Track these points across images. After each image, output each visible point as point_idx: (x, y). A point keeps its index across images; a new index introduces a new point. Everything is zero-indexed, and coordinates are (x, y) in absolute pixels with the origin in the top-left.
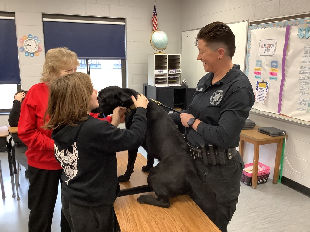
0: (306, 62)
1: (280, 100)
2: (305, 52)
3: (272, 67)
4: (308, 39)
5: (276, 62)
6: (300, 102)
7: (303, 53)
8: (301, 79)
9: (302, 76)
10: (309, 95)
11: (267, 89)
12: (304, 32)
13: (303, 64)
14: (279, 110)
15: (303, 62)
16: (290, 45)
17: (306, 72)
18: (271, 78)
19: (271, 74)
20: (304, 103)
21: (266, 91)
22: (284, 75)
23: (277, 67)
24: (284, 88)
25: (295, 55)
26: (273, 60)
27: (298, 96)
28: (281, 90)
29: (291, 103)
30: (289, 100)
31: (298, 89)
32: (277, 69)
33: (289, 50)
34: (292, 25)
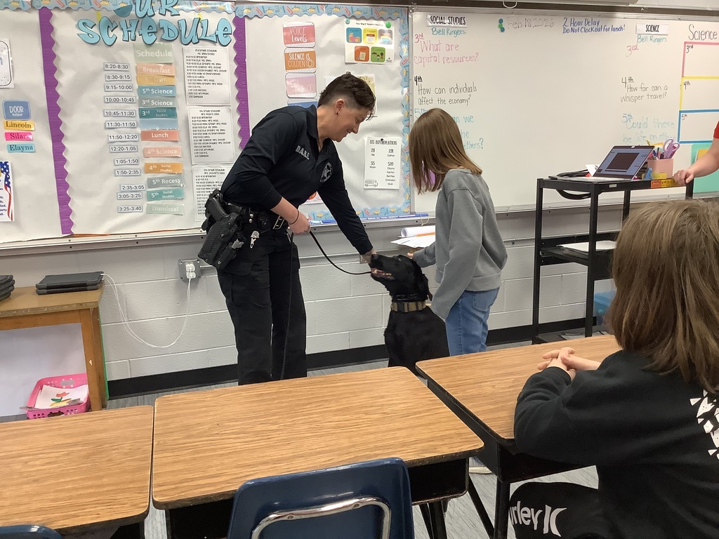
0: (116, 101)
1: (64, 200)
2: (109, 77)
3: (8, 116)
4: (110, 48)
5: (25, 105)
6: (122, 194)
7: (102, 80)
8: (112, 140)
9: (112, 133)
10: (142, 174)
11: (7, 179)
12: (95, 30)
13: (111, 107)
14: (67, 225)
15: (109, 101)
16: (59, 59)
17: (121, 123)
18: (11, 148)
19: (10, 136)
20: (134, 194)
21: (7, 185)
22: (57, 137)
23: (26, 115)
24: (69, 168)
25: (82, 85)
26: (8, 99)
27: (114, 182)
28: (61, 174)
29: (96, 202)
30: (88, 195)
31: (109, 166)
32: (28, 123)
33: (61, 73)
34: (57, 8)
